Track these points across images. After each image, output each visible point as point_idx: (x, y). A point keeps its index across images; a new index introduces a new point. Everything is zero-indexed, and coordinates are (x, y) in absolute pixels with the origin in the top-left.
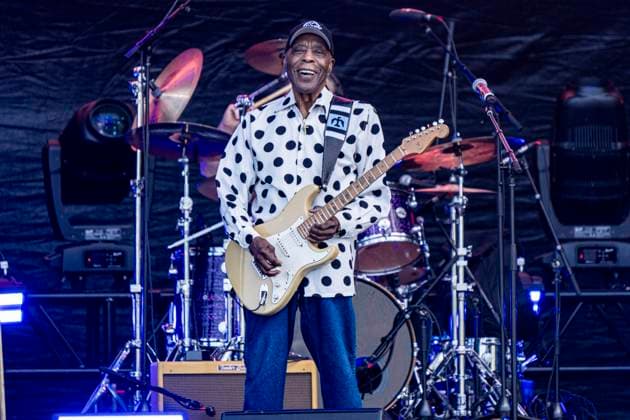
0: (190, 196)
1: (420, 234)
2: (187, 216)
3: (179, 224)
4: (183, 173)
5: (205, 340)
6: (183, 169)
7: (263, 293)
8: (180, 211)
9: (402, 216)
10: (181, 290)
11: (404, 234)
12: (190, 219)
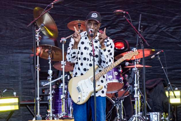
0: (51, 70)
1: (122, 80)
2: (50, 76)
3: (48, 78)
4: (49, 63)
5: (59, 114)
6: (49, 61)
7: (79, 98)
8: (48, 74)
9: (117, 74)
10: (49, 99)
11: (117, 80)
12: (51, 77)
